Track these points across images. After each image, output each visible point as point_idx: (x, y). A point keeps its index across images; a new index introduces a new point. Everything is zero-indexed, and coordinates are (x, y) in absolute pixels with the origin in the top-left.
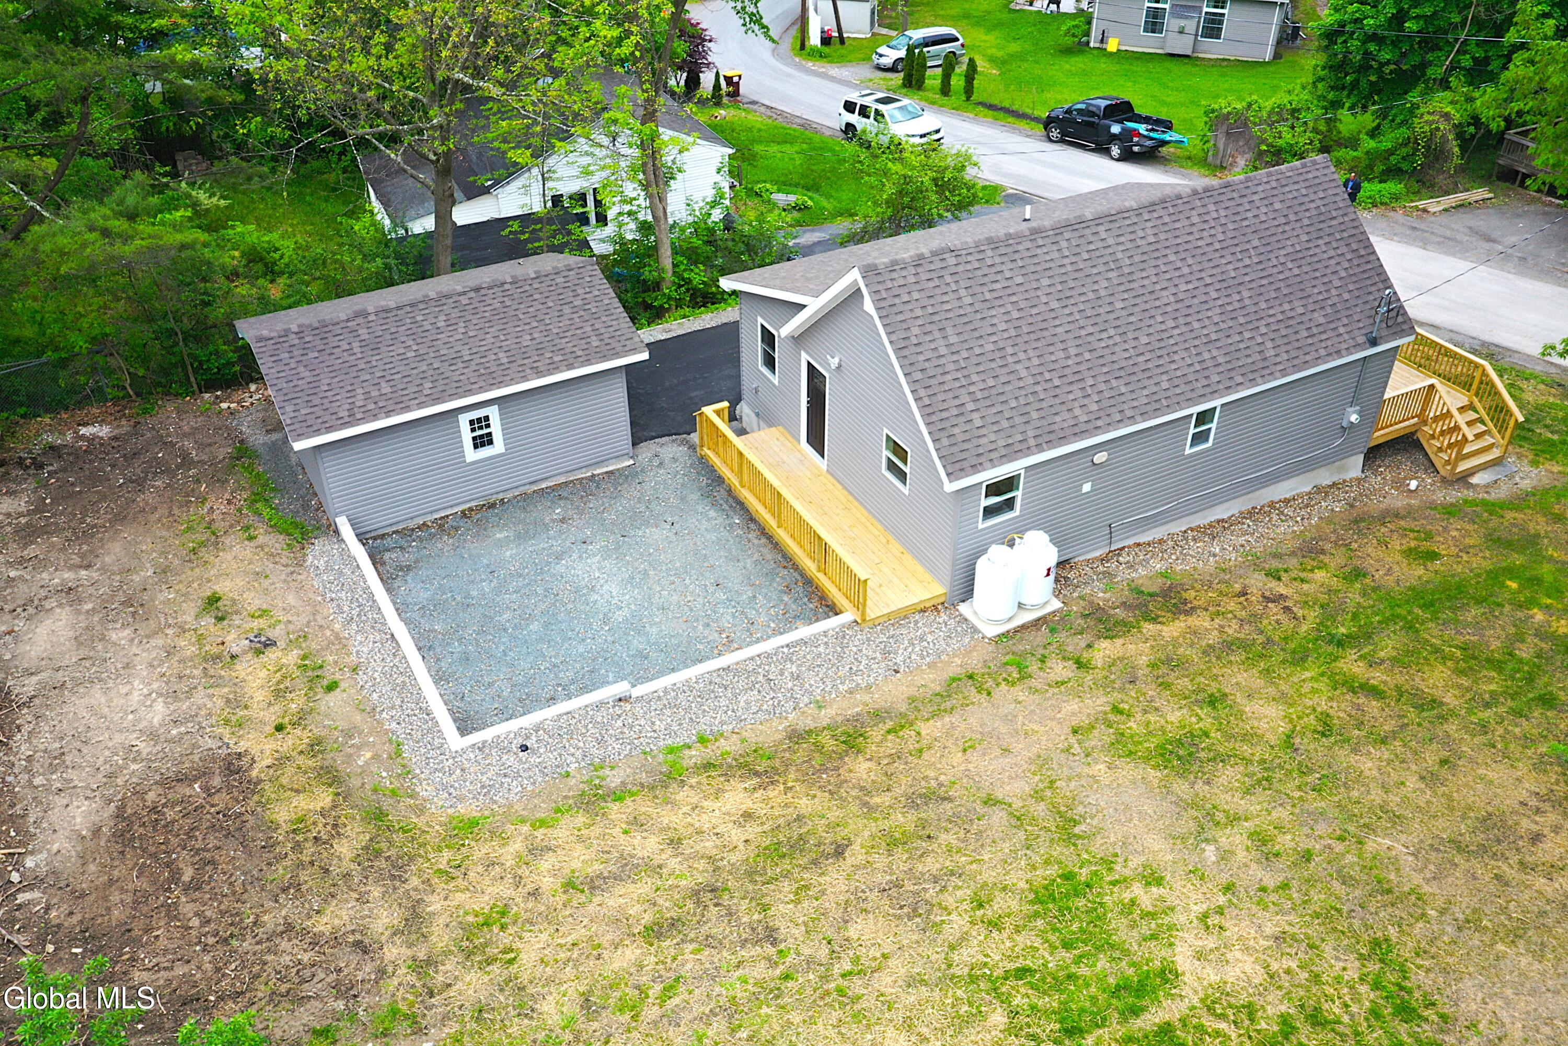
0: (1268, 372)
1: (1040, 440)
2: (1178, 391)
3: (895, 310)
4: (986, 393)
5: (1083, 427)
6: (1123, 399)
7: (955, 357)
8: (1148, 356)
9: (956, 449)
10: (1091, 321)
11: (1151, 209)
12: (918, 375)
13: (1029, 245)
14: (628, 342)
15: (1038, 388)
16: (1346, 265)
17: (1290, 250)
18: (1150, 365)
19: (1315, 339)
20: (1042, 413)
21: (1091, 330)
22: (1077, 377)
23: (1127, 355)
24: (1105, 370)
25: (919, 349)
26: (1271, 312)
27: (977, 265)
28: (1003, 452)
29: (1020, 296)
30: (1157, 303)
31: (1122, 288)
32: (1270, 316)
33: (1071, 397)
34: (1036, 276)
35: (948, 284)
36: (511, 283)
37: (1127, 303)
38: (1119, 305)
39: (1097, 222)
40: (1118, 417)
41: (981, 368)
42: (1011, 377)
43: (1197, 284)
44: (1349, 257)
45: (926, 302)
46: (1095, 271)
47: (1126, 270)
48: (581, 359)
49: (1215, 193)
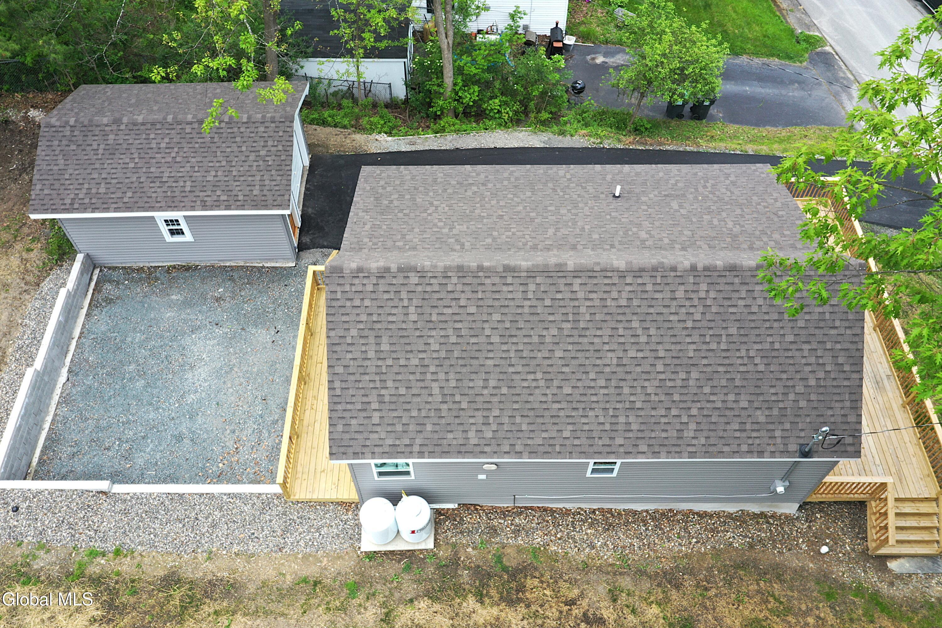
0: (678, 449)
1: (424, 449)
2: (577, 442)
3: (342, 311)
4: (394, 399)
5: (469, 448)
6: (520, 435)
7: (380, 363)
8: (564, 405)
9: (347, 436)
10: (524, 362)
11: (638, 274)
12: (340, 370)
13: (497, 280)
14: (279, 198)
15: (445, 407)
16: (821, 375)
17: (767, 346)
18: (562, 413)
19: (744, 435)
20: (437, 428)
21: (520, 369)
22: (486, 406)
23: (544, 399)
24: (516, 406)
25: (350, 348)
26: (712, 398)
27: (436, 288)
28: (387, 449)
29: (466, 325)
30: (598, 362)
31: (571, 340)
32: (708, 401)
33: (472, 421)
34: (490, 310)
35: (401, 300)
36: (227, 123)
37: (567, 354)
38: (559, 354)
39: (576, 274)
40: (507, 449)
41: (399, 377)
42: (423, 391)
43: (648, 354)
44: (828, 368)
45: (374, 310)
46: (551, 318)
47: (582, 325)
48: (238, 203)
49: (717, 274)
